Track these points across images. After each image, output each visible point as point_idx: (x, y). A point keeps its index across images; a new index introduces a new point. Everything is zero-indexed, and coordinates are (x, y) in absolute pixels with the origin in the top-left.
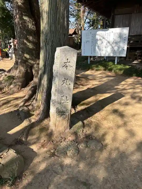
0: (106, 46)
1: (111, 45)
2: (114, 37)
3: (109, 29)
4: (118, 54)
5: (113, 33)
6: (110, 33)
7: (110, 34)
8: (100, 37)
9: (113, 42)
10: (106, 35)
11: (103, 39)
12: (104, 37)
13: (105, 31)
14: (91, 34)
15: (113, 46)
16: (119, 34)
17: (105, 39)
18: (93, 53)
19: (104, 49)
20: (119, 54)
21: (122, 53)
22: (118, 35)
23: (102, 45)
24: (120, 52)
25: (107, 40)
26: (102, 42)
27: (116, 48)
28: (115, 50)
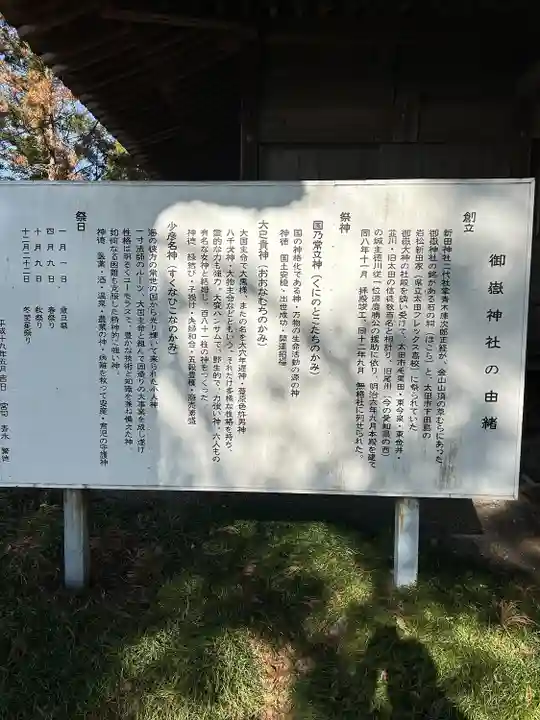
0: (286, 373)
1: (339, 365)
2: (369, 282)
3: (310, 185)
4: (432, 471)
5: (356, 227)
6: (318, 226)
7: (318, 244)
8: (199, 270)
9: (363, 330)
10: (275, 248)
11: (239, 298)
12: (253, 277)
13: (259, 205)
14: (91, 233)
15: (367, 378)
16: (426, 253)
17: (262, 296)
18: (118, 451)
19: (258, 407)
20: (445, 473)
21: (480, 464)
22: (412, 262)
23: (236, 364)
24: (453, 453)
25: (291, 305)
26: (235, 336)
27: (401, 407)
28: (393, 421)
